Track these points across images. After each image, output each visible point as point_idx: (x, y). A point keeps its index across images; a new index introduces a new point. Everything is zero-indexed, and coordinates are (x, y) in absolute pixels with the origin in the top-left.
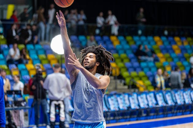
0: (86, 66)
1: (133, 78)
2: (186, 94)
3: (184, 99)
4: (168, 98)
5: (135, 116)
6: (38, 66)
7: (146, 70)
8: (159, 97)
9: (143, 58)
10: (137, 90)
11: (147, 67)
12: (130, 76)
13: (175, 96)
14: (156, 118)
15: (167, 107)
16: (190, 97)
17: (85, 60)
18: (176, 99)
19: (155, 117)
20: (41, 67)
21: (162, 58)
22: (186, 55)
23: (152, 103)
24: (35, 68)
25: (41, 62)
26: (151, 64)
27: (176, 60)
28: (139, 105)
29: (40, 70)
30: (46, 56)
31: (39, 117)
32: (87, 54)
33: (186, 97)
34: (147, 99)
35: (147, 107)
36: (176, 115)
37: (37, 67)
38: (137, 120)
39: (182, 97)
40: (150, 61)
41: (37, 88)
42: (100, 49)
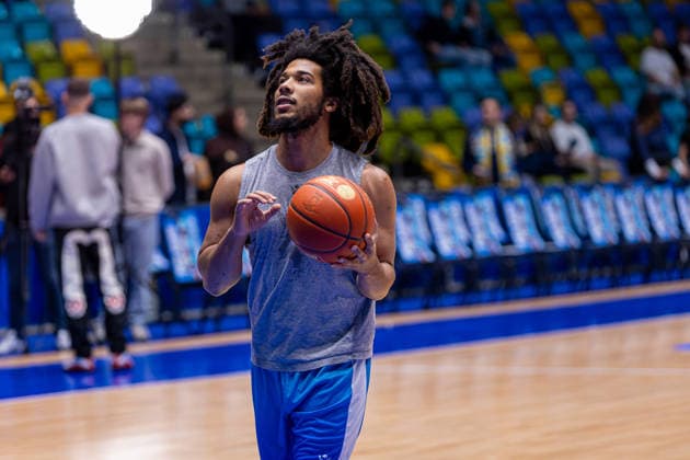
0: (287, 115)
1: (407, 135)
2: (628, 203)
3: (619, 220)
4: (554, 216)
5: (420, 291)
6: (22, 88)
7: (461, 101)
8: (517, 216)
9: (450, 52)
10: (423, 184)
11: (467, 89)
12: (396, 127)
13: (581, 211)
14: (507, 299)
15: (550, 254)
16: (641, 215)
17: (278, 92)
18: (585, 223)
19: (500, 295)
20: (38, 90)
21: (527, 51)
22: (626, 41)
23: (486, 237)
24: (12, 97)
25: (34, 72)
26: (483, 78)
27: (584, 61)
28: (434, 248)
29: (31, 103)
30: (57, 45)
31: (27, 296)
32: (286, 65)
33: (624, 211)
34: (465, 219)
35: (465, 252)
36: (587, 288)
37: (17, 94)
38: (426, 307)
39: (612, 215)
40: (479, 66)
41: (17, 179)
42: (340, 46)
